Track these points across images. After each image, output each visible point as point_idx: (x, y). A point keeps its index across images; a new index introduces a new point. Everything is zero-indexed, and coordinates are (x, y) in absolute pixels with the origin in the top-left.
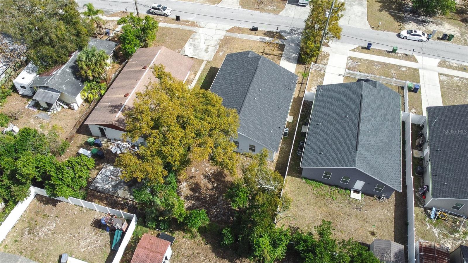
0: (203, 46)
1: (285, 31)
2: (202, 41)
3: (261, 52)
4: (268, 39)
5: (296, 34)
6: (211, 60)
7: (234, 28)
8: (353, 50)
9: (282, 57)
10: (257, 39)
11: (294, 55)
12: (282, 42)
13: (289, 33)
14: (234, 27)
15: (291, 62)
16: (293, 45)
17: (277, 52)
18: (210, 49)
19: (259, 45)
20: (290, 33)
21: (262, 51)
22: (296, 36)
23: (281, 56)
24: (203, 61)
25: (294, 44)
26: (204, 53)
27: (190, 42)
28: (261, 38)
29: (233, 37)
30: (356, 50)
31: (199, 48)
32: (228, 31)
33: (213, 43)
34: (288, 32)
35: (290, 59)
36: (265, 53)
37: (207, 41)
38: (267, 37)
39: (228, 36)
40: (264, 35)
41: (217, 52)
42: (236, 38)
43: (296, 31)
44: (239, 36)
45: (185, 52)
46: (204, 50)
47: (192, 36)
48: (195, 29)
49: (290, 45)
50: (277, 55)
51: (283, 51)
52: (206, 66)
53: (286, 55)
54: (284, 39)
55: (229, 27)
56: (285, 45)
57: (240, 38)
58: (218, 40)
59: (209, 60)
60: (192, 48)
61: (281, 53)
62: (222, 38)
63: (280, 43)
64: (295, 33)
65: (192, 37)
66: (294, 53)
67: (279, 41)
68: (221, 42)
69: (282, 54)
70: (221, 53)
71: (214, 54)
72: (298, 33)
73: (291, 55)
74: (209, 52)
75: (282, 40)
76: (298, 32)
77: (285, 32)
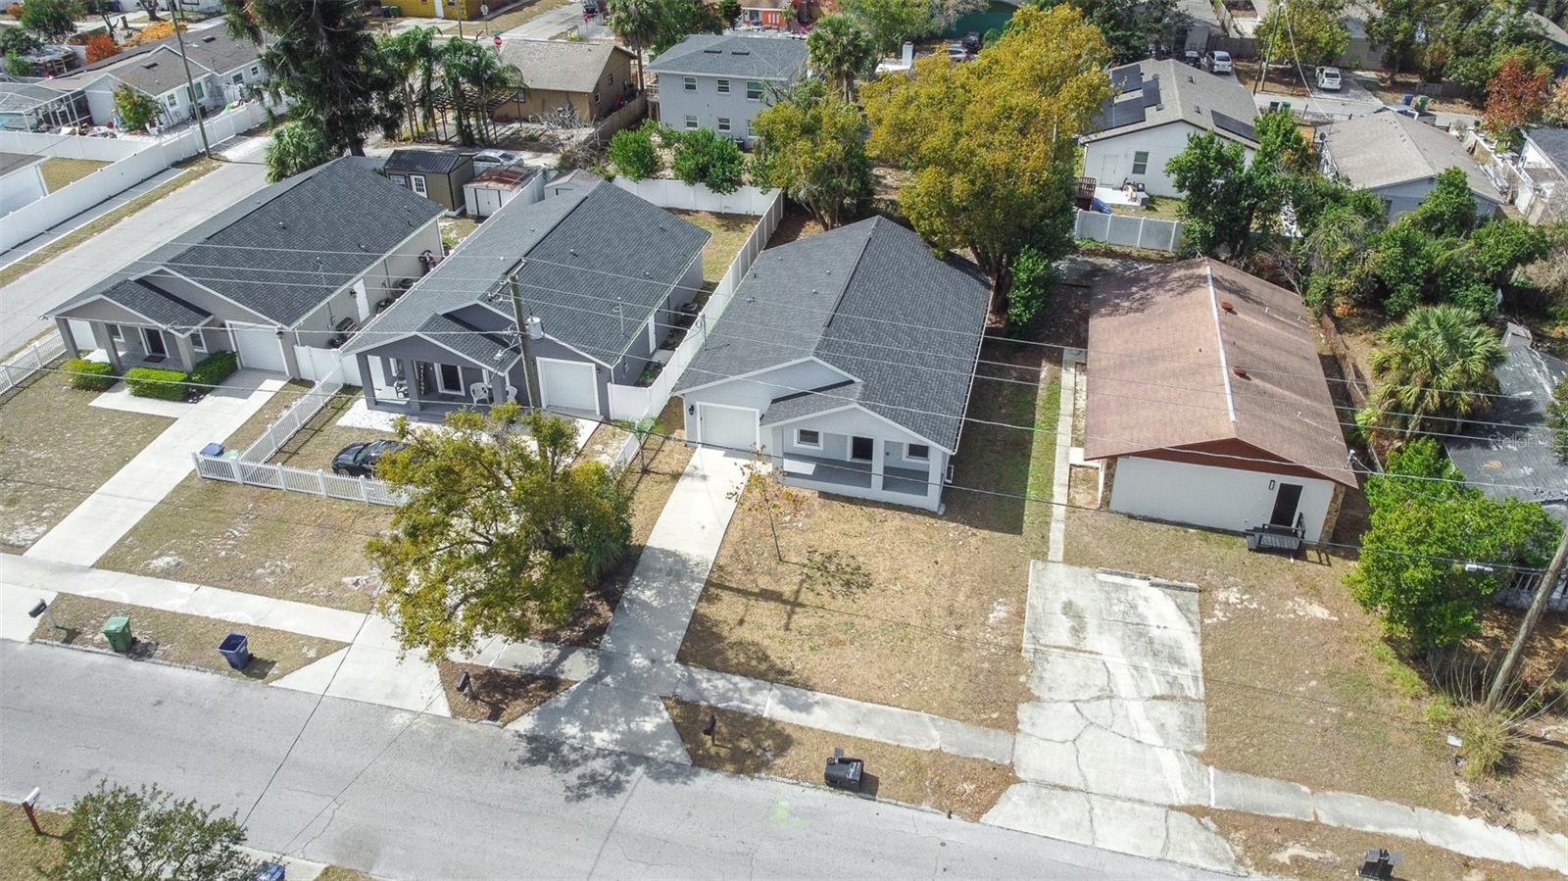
0: (1106, 645)
1: (657, 777)
2: (1124, 684)
3: (804, 606)
4: (768, 704)
5: (601, 753)
6: (1034, 568)
7: (977, 809)
8: (326, 647)
9: (705, 576)
10: (825, 704)
11: (647, 595)
12: (691, 682)
13: (638, 759)
14: (976, 817)
15: (667, 553)
16: (639, 661)
17: (725, 610)
18: (1059, 631)
19: (814, 659)
20: (632, 755)
21: (801, 619)
22: (602, 738)
23: (709, 583)
24: (1070, 559)
25: (629, 669)
26: (1082, 601)
27: (1187, 672)
28: (806, 708)
29: (966, 720)
30: (312, 654)
31: (1120, 634)
32: (1003, 777)
33: (1060, 675)
34: (639, 770)
35: (669, 574)
36: (785, 602)
37: (1101, 680)
38: (772, 722)
39: (996, 725)
40: (789, 731)
41: (1021, 614)
42: (948, 712)
43: (593, 779)
44: (934, 733)
45: (1178, 607)
46: (1092, 623)
47: (1201, 726)
48: (1215, 789)
49: (653, 661)
50: (726, 596)
51: (696, 618)
52: (1045, 539)
53: (685, 593)
54: (679, 702)
55: (1011, 811)
56: (681, 658)
57: (925, 717)
58: (1045, 696)
59: (1040, 565)
60: (1155, 633)
61: (705, 609)
62: (1024, 711)
63: (701, 675)
64: (598, 765)
65: (1200, 712)
66: (645, 605)
67: (705, 685)
68: (1023, 679)
69: (706, 596)
70: (1003, 615)
71: (1033, 598)
72: (586, 758)
73: (660, 593)
74: (1058, 607)
75: (687, 694)
76: (578, 771)
77: (661, 771)
